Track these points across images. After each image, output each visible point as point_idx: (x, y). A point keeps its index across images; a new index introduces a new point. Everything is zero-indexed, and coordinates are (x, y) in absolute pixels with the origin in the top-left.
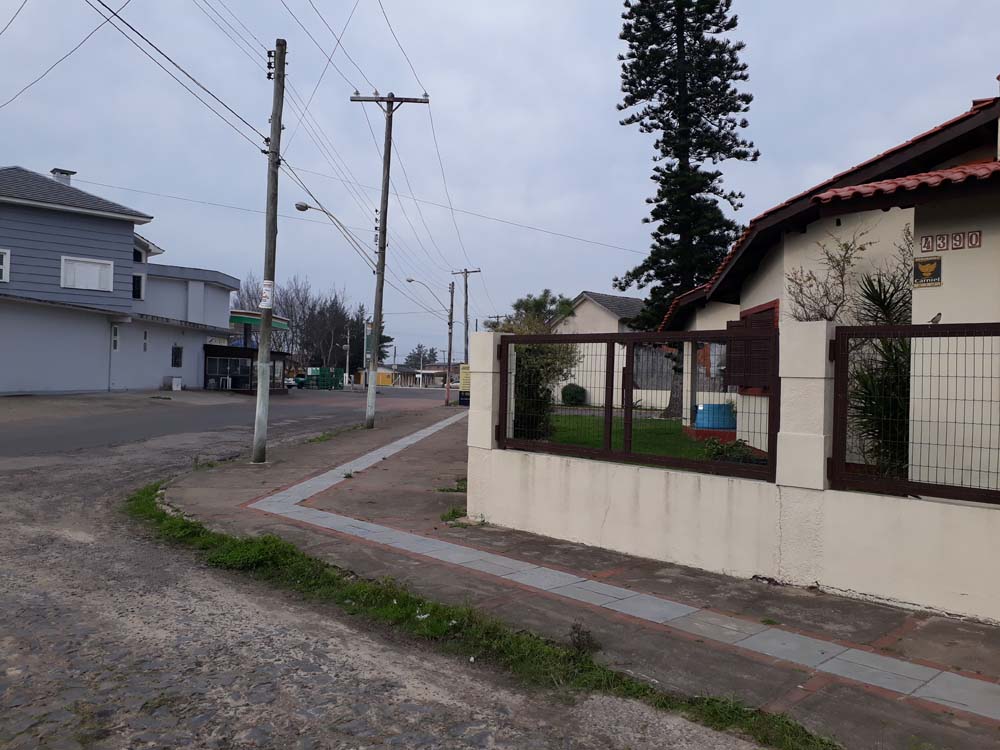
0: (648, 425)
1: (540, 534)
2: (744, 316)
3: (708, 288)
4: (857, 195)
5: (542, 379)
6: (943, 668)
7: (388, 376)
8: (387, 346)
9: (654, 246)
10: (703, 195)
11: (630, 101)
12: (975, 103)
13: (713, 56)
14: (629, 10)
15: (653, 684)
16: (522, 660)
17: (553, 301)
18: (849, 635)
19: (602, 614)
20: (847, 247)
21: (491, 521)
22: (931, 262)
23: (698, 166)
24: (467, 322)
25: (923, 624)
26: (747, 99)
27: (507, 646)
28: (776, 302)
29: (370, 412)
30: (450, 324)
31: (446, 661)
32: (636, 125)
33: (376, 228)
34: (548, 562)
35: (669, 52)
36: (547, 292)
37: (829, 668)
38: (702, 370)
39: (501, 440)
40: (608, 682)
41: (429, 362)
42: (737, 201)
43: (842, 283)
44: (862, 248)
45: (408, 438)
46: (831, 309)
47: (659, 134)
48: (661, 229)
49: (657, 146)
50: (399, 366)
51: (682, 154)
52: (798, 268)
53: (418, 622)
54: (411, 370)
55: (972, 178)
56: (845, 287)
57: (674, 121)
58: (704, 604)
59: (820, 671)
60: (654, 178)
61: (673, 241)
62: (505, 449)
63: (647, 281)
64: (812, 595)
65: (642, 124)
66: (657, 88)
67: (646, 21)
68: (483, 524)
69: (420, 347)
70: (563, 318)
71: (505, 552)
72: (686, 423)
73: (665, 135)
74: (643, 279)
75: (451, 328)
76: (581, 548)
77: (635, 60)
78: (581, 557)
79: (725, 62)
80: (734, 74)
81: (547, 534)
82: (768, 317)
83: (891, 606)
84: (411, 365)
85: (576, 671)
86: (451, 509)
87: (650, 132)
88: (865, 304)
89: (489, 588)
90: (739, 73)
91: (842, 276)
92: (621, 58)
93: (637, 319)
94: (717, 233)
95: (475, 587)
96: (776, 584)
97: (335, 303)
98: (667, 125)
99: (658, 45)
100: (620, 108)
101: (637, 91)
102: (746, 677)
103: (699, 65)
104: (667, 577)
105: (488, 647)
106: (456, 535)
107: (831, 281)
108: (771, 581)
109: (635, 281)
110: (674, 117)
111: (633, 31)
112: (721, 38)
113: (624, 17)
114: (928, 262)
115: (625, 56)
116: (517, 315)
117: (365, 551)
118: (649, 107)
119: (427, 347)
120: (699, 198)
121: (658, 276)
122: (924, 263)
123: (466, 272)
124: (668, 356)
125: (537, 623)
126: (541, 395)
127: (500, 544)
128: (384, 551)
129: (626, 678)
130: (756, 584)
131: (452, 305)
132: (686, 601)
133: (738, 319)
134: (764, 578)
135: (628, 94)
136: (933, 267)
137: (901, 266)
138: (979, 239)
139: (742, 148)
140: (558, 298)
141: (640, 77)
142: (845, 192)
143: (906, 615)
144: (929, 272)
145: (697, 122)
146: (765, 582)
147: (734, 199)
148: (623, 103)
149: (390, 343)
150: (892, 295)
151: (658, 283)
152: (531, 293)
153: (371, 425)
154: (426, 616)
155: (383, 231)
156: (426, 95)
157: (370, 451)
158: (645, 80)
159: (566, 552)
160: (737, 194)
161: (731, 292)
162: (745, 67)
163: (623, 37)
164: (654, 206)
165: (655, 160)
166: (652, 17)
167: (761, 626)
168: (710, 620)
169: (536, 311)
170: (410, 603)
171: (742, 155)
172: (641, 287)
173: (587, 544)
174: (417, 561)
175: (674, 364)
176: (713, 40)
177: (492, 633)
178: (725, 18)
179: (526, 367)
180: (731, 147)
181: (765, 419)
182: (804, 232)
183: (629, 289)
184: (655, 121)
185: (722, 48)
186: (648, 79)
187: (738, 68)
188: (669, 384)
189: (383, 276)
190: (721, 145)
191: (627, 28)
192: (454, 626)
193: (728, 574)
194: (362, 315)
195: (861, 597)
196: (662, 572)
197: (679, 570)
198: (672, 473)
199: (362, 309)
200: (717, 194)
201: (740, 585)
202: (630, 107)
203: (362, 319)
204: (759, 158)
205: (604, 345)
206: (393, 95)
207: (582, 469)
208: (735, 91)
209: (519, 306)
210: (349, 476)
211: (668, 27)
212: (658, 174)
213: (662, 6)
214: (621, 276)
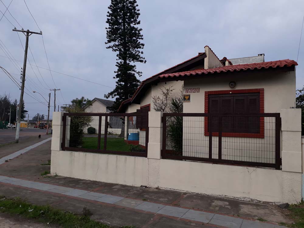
0: (114, 139)
1: (76, 178)
2: (141, 108)
3: (131, 99)
4: (169, 76)
5: (79, 126)
6: (190, 209)
7: (26, 124)
8: (26, 114)
9: (116, 86)
10: (131, 72)
11: (109, 42)
12: (199, 53)
13: (133, 31)
14: (109, 14)
15: (109, 224)
16: (66, 222)
17: (85, 101)
18: (166, 202)
19: (94, 203)
20: (168, 90)
21: (59, 175)
22: (188, 96)
23: (129, 63)
24: (55, 106)
25: (185, 196)
26: (143, 45)
27: (61, 217)
28: (150, 104)
29: (17, 137)
30: (49, 107)
31: (38, 225)
32: (111, 49)
33: (21, 74)
34: (77, 187)
35: (121, 28)
36: (83, 98)
37: (160, 212)
38: (131, 122)
39: (63, 147)
40: (94, 225)
41: (41, 119)
42: (141, 74)
43: (167, 100)
44: (172, 91)
45: (31, 146)
46: (163, 107)
47: (118, 52)
48: (118, 80)
49: (117, 56)
50: (30, 120)
51: (125, 59)
52: (155, 95)
53: (29, 212)
54: (34, 122)
55: (197, 74)
56: (167, 101)
57: (122, 49)
58: (126, 196)
59: (158, 214)
60: (116, 65)
61: (122, 84)
62: (64, 150)
63: (115, 96)
64: (157, 190)
65: (113, 49)
66: (118, 39)
67: (114, 18)
68: (56, 176)
69: (38, 114)
70: (88, 106)
71: (64, 185)
72: (125, 139)
73: (119, 53)
74: (113, 95)
75: (49, 108)
76: (89, 182)
77: (111, 29)
78: (89, 185)
79: (137, 34)
80: (139, 37)
81: (78, 178)
82: (147, 109)
83: (178, 192)
84: (35, 120)
85: (84, 223)
86: (45, 171)
87: (115, 51)
88: (172, 106)
89: (56, 198)
90: (141, 37)
91: (167, 98)
92: (106, 28)
93: (111, 107)
94: (135, 83)
95: (51, 198)
96: (147, 188)
97: (5, 98)
98: (120, 50)
99: (118, 26)
100: (106, 43)
101: (111, 39)
102: (137, 218)
103: (130, 33)
104: (116, 189)
105: (54, 219)
106: (46, 180)
107: (164, 99)
108: (146, 187)
109: (111, 96)
110: (122, 48)
111: (110, 21)
112: (136, 26)
113: (107, 16)
114: (187, 96)
115: (107, 28)
116: (73, 105)
117: (10, 188)
118: (115, 44)
119: (41, 114)
120: (130, 73)
121: (118, 94)
122: (186, 96)
123: (55, 90)
124: (121, 118)
125: (72, 208)
126: (79, 132)
127: (62, 182)
128: (19, 188)
129: (100, 223)
130: (142, 188)
131: (50, 101)
132: (120, 196)
133: (140, 109)
134: (144, 186)
135: (108, 39)
136: (188, 97)
137: (181, 96)
138: (199, 90)
139: (141, 59)
140: (87, 100)
141: (112, 35)
142: (166, 75)
143: (181, 194)
144: (187, 98)
145: (129, 50)
146: (144, 187)
147: (139, 74)
148: (107, 42)
149: (27, 113)
150: (179, 104)
151: (118, 97)
152: (77, 98)
153: (17, 142)
154: (32, 210)
155: (24, 75)
156: (41, 32)
157: (16, 151)
158: (114, 36)
159: (84, 183)
160: (140, 72)
161: (138, 101)
162: (142, 36)
163: (107, 22)
164: (116, 74)
165: (117, 60)
166: (116, 17)
167: (142, 201)
168: (127, 201)
169: (79, 103)
170: (26, 206)
171: (141, 61)
172: (113, 97)
173: (91, 180)
174: (30, 191)
175: (123, 121)
176: (134, 27)
177: (56, 214)
178: (137, 21)
179: (74, 122)
180: (138, 58)
181: (145, 139)
182: (157, 85)
183: (109, 98)
184: (117, 48)
185: (136, 29)
186: (115, 36)
187: (140, 36)
188: (121, 127)
189: (23, 91)
190: (136, 58)
191: (108, 19)
192: (42, 213)
193: (134, 186)
194: (16, 103)
195: (170, 190)
196: (114, 187)
197: (120, 186)
198: (118, 156)
199: (16, 101)
200: (135, 72)
201: (137, 189)
202: (109, 43)
203: (16, 104)
204: (146, 62)
205: (98, 117)
206: (29, 31)
207: (90, 156)
208: (139, 42)
209: (73, 102)
210: (7, 161)
211: (120, 21)
212: (117, 64)
213: (119, 15)
214: (107, 94)
